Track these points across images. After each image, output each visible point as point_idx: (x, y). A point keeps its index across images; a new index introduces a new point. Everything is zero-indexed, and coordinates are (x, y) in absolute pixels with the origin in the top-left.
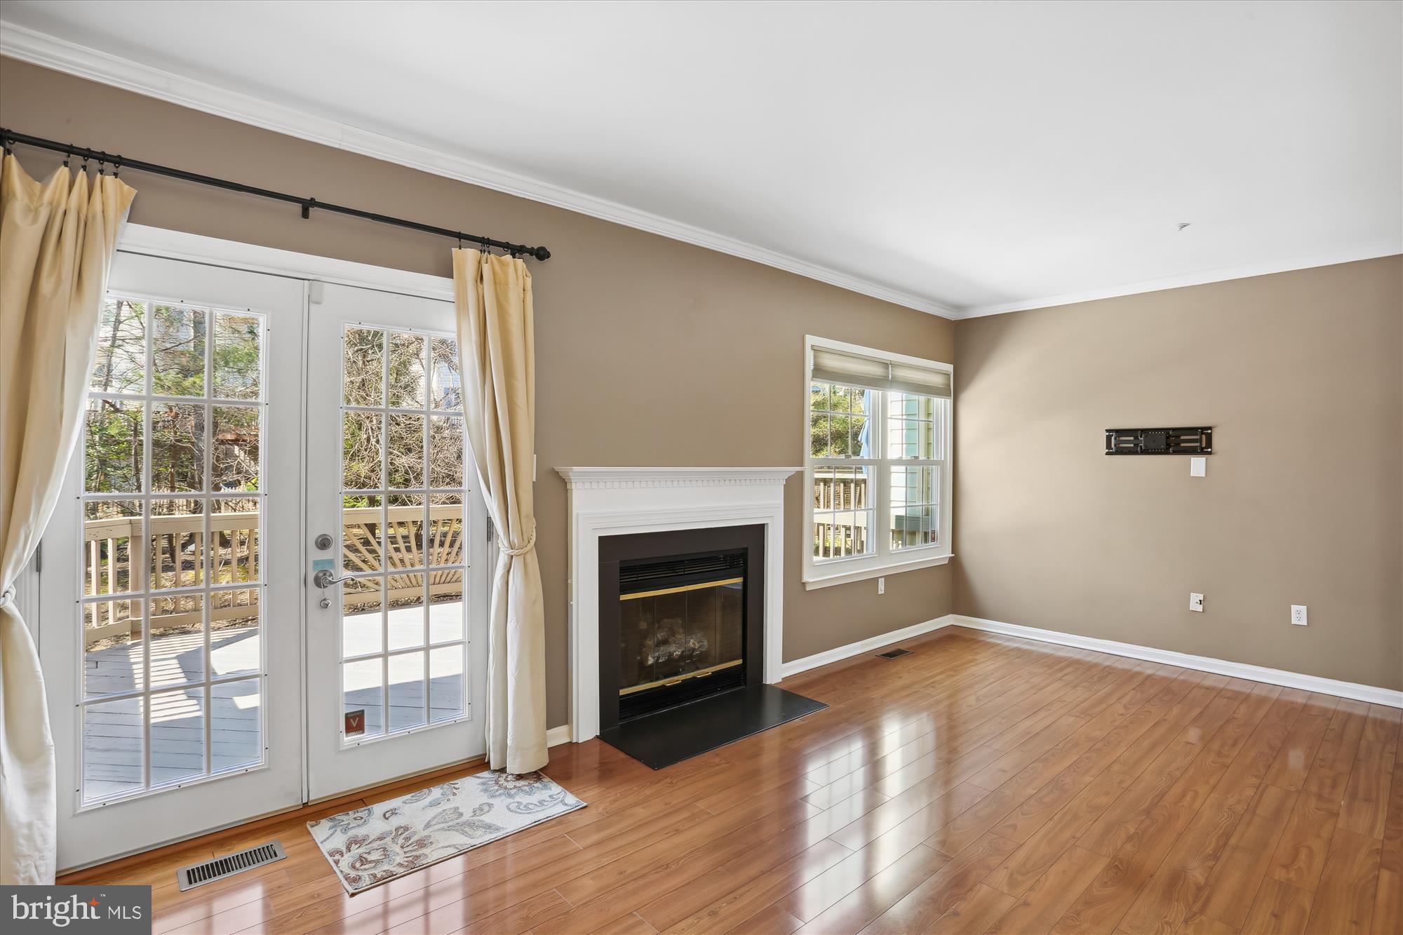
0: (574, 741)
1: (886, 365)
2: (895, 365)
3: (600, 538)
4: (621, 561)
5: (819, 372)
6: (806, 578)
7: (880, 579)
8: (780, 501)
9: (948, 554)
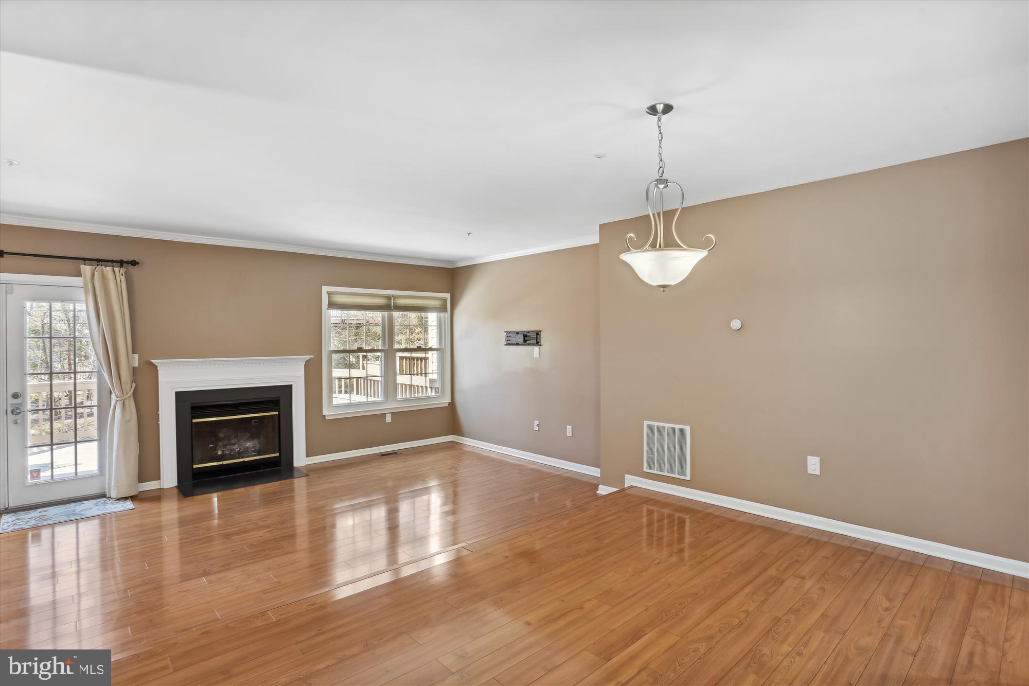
0: (162, 488)
1: (389, 298)
2: (395, 297)
3: (176, 392)
4: (192, 403)
5: (332, 305)
6: (325, 413)
7: (387, 415)
8: (302, 373)
9: (448, 400)
